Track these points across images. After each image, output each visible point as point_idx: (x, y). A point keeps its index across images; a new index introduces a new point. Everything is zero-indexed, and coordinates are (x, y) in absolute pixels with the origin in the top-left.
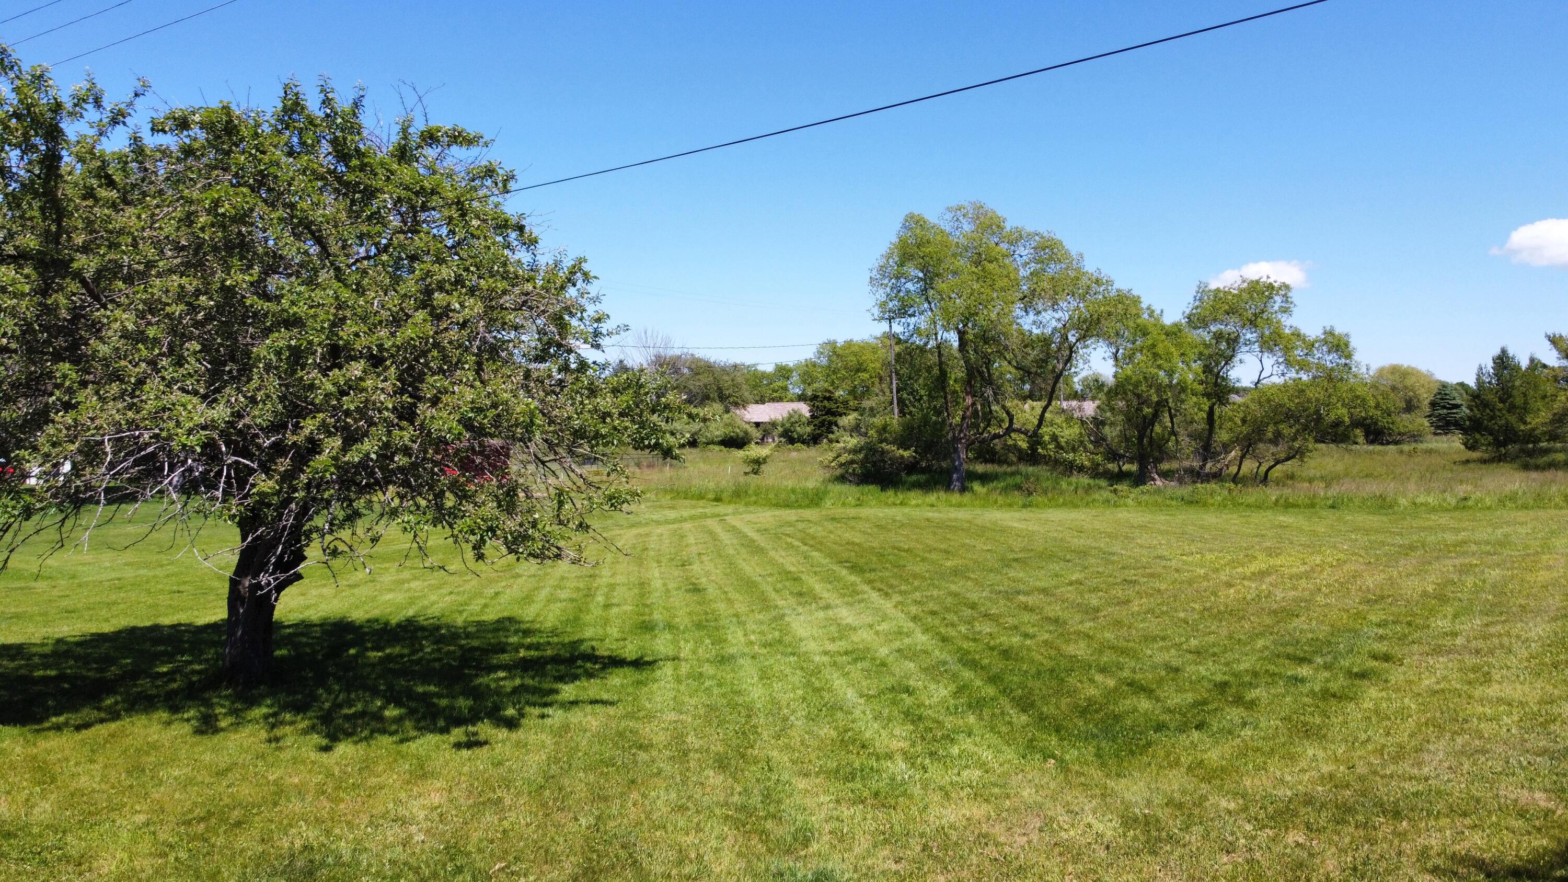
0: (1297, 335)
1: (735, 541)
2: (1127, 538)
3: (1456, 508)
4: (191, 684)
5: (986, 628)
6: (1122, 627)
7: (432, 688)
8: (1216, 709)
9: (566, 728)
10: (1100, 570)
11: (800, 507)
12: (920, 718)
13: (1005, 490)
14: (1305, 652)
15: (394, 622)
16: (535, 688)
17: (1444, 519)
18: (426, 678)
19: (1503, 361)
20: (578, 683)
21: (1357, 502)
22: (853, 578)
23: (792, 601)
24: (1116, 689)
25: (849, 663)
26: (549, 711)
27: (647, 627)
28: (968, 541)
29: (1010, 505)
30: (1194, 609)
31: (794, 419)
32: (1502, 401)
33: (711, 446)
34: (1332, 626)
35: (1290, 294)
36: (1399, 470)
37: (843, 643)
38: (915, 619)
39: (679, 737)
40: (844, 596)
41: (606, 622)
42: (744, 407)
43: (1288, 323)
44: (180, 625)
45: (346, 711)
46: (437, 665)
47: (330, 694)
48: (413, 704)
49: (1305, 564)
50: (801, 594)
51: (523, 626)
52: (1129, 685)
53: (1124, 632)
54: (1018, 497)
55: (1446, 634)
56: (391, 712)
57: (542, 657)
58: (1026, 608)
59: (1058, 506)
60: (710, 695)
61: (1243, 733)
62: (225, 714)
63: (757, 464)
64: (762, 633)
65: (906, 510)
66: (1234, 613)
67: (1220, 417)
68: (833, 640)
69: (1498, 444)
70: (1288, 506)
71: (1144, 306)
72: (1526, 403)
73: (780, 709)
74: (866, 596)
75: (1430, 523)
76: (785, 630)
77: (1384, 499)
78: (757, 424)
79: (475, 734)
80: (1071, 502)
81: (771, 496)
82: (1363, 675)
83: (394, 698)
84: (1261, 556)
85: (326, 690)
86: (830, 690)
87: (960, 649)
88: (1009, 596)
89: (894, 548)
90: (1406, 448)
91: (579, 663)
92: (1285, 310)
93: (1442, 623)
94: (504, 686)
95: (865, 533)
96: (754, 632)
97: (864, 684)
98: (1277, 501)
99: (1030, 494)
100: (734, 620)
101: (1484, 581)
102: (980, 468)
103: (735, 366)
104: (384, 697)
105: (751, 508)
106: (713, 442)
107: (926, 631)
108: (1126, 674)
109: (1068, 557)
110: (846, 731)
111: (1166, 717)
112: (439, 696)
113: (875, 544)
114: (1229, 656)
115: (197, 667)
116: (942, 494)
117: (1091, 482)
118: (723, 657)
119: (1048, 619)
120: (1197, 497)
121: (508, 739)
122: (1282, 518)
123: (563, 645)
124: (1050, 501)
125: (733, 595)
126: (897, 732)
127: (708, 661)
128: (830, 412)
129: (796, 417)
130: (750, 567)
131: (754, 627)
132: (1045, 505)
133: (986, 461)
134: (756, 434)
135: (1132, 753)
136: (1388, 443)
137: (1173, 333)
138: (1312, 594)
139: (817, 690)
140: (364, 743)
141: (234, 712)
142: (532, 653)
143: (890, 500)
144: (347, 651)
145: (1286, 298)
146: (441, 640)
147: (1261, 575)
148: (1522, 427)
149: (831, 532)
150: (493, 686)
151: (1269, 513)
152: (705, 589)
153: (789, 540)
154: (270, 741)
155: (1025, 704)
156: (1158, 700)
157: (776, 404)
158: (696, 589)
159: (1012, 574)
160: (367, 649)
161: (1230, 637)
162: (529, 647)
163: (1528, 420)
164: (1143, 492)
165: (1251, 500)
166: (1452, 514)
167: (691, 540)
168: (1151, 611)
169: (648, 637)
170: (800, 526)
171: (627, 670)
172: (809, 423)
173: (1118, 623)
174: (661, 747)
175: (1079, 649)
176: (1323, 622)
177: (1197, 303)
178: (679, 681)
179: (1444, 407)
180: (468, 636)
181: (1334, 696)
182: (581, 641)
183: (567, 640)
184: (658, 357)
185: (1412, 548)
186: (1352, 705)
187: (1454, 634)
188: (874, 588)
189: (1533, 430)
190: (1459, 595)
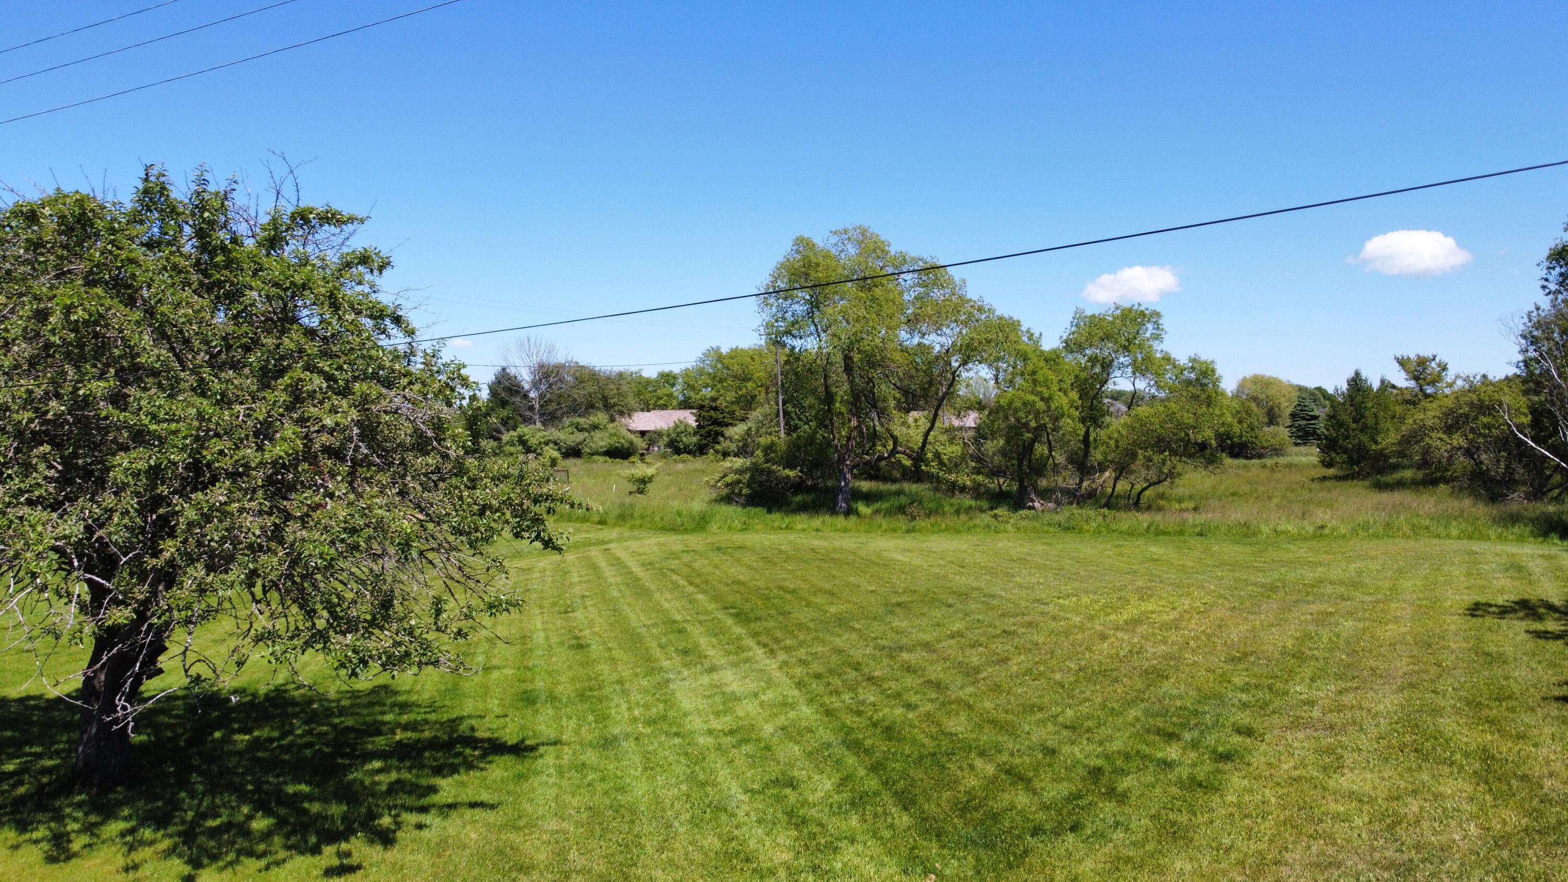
0: (1167, 359)
1: (619, 579)
2: (1007, 574)
3: (1314, 536)
4: (42, 787)
5: (870, 695)
6: (1001, 693)
7: (304, 788)
8: (1090, 804)
9: (443, 843)
10: (981, 617)
11: (686, 531)
12: (804, 821)
13: (889, 513)
14: (1174, 724)
15: (263, 690)
16: (412, 784)
17: (1301, 551)
18: (297, 771)
19: (1357, 383)
20: (456, 777)
21: (1223, 529)
22: (738, 630)
23: (677, 659)
24: (996, 777)
25: (733, 746)
26: (426, 819)
27: (528, 699)
28: (852, 579)
29: (894, 530)
30: (1070, 669)
31: (680, 429)
32: (1355, 421)
33: (596, 457)
34: (1199, 690)
35: (1161, 322)
36: (1261, 489)
37: (727, 719)
38: (800, 685)
39: (561, 854)
40: (729, 653)
41: (485, 691)
42: (630, 416)
43: (1159, 348)
44: (29, 698)
45: (212, 823)
46: (308, 752)
47: (192, 798)
48: (282, 811)
49: (1174, 609)
50: (685, 652)
51: (401, 699)
52: (1008, 772)
53: (1003, 699)
54: (901, 522)
55: (1304, 703)
56: (260, 824)
57: (418, 741)
58: (910, 669)
59: (940, 531)
60: (593, 793)
61: (1115, 837)
62: (79, 832)
63: (642, 484)
64: (646, 706)
65: (792, 536)
66: (1105, 674)
67: (1095, 440)
68: (717, 714)
69: (1352, 462)
70: (1158, 533)
71: (1024, 329)
72: (1377, 423)
73: (664, 810)
74: (751, 654)
75: (1290, 556)
76: (669, 701)
77: (1248, 527)
78: (643, 433)
79: (348, 854)
80: (954, 528)
81: (657, 519)
82: (1226, 757)
83: (262, 806)
84: (1134, 600)
85: (189, 792)
86: (714, 785)
87: (844, 726)
88: (893, 651)
89: (780, 588)
90: (1269, 462)
91: (458, 748)
92: (1157, 337)
93: (1299, 689)
94: (378, 783)
95: (750, 568)
96: (638, 704)
97: (749, 775)
98: (1148, 527)
99: (914, 518)
100: (618, 687)
101: (1338, 636)
102: (865, 485)
103: (621, 375)
104: (252, 802)
105: (636, 533)
106: (597, 453)
107: (810, 701)
108: (1004, 757)
109: (950, 601)
110: (731, 840)
111: (1041, 816)
112: (310, 798)
113: (760, 584)
114: (1104, 732)
115: (49, 763)
116: (827, 518)
117: (973, 503)
118: (606, 740)
119: (929, 682)
120: (1072, 523)
121: (383, 860)
122: (1153, 549)
123: (442, 724)
124: (932, 526)
125: (618, 653)
126: (780, 840)
127: (591, 745)
128: (716, 422)
129: (682, 428)
130: (636, 617)
131: (639, 697)
132: (928, 530)
133: (871, 478)
134: (640, 443)
135: (1010, 866)
136: (1251, 458)
137: (1052, 359)
138: (1180, 649)
139: (703, 784)
140: (230, 870)
141: (90, 829)
142: (409, 734)
143: (776, 524)
144: (211, 734)
145: (1157, 326)
146: (313, 718)
147: (1133, 623)
148: (1374, 447)
149: (716, 567)
150: (367, 782)
151: (1141, 542)
152: (588, 646)
153: (675, 577)
154: (127, 870)
155: (907, 802)
156: (1035, 793)
157: (662, 412)
158: (580, 646)
159: (896, 623)
160: (235, 731)
161: (1104, 706)
162: (406, 727)
163: (1379, 440)
164: (1022, 518)
165: (1124, 526)
166: (1309, 544)
167: (575, 578)
168: (1028, 672)
169: (529, 711)
170: (686, 558)
171: (508, 759)
172: (695, 434)
173: (997, 688)
174: (542, 867)
175: (958, 724)
176: (1191, 685)
177: (1074, 329)
178: (561, 773)
179: (1303, 418)
180: (342, 712)
181: (1200, 785)
182: (461, 719)
183: (445, 718)
184: (541, 366)
185: (1273, 588)
186: (1216, 799)
187: (1311, 703)
188: (759, 643)
189: (1383, 449)
190: (1316, 652)
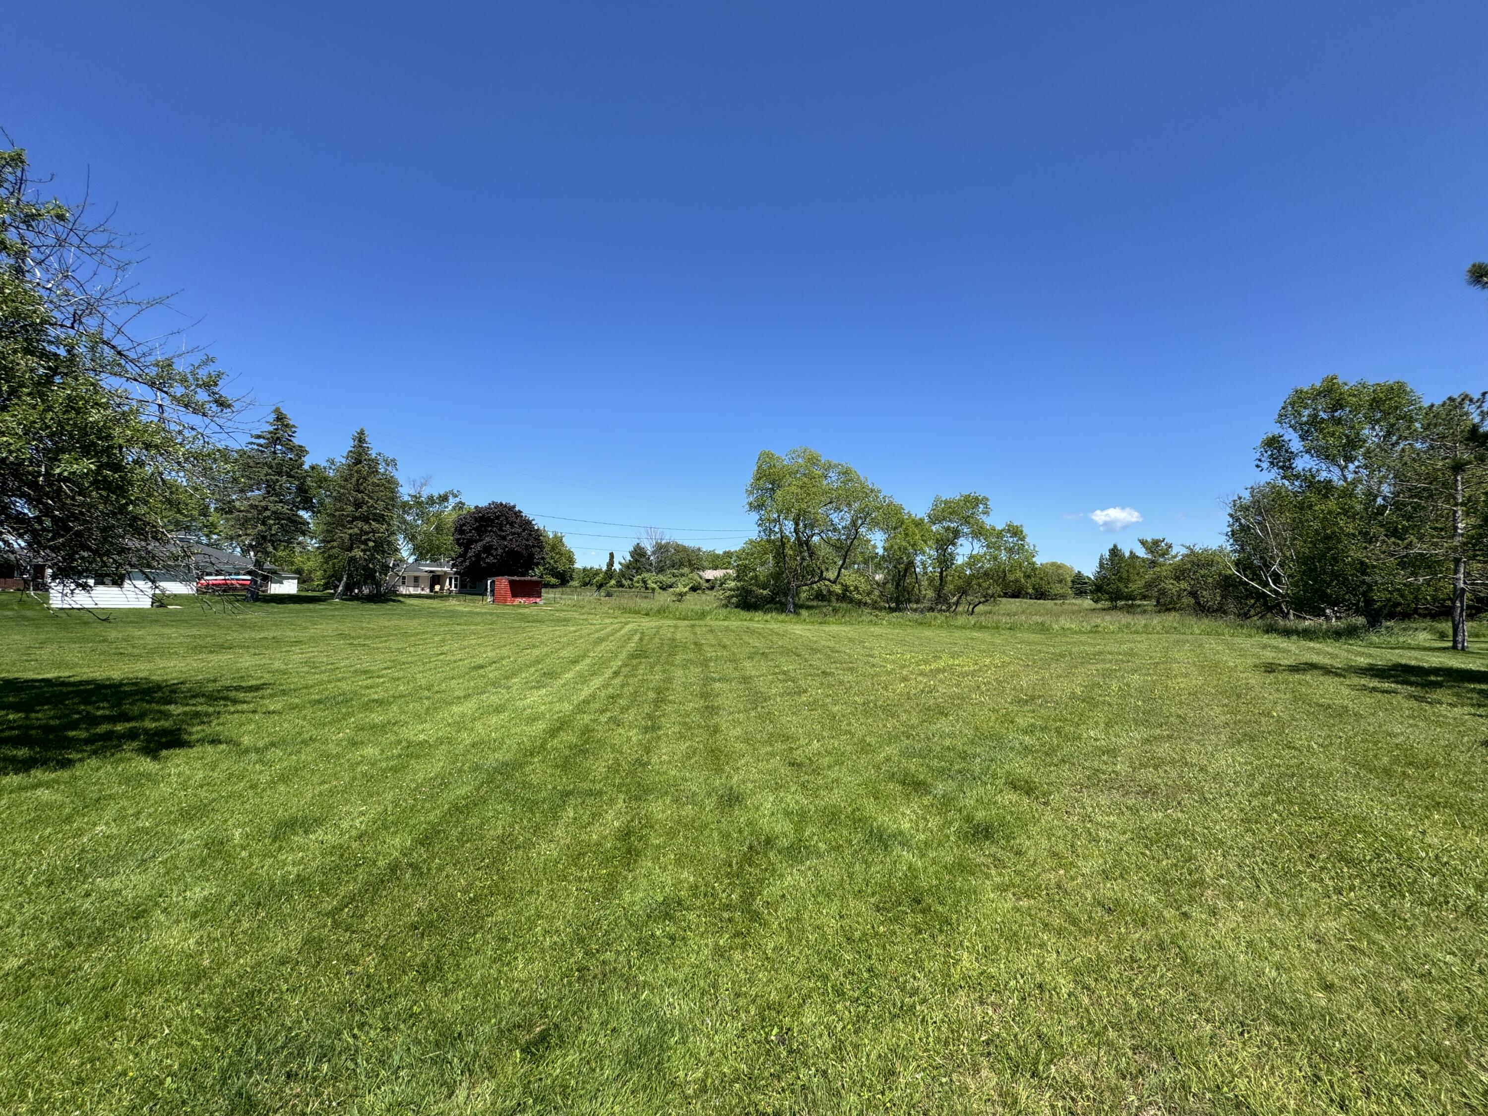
0: (992, 528)
19: (1115, 552)
21: (1026, 626)
32: (1114, 575)
35: (988, 504)
36: (1054, 612)
42: (703, 571)
43: (987, 521)
59: (840, 623)
69: (1112, 600)
72: (1128, 576)
75: (1074, 640)
78: (708, 580)
81: (677, 613)
82: (985, 833)
89: (695, 643)
90: (1058, 602)
92: (985, 513)
98: (975, 624)
122: (974, 635)
124: (836, 620)
129: (729, 577)
134: (705, 584)
136: (1049, 599)
137: (920, 525)
138: (970, 692)
143: (744, 617)
145: (986, 507)
147: (936, 672)
148: (1126, 591)
149: (674, 632)
151: (967, 631)
153: (636, 636)
157: (720, 570)
163: (1130, 586)
165: (956, 624)
166: (1088, 635)
170: (664, 628)
176: (969, 724)
177: (934, 507)
179: (1080, 584)
184: (658, 544)
189: (1132, 591)
